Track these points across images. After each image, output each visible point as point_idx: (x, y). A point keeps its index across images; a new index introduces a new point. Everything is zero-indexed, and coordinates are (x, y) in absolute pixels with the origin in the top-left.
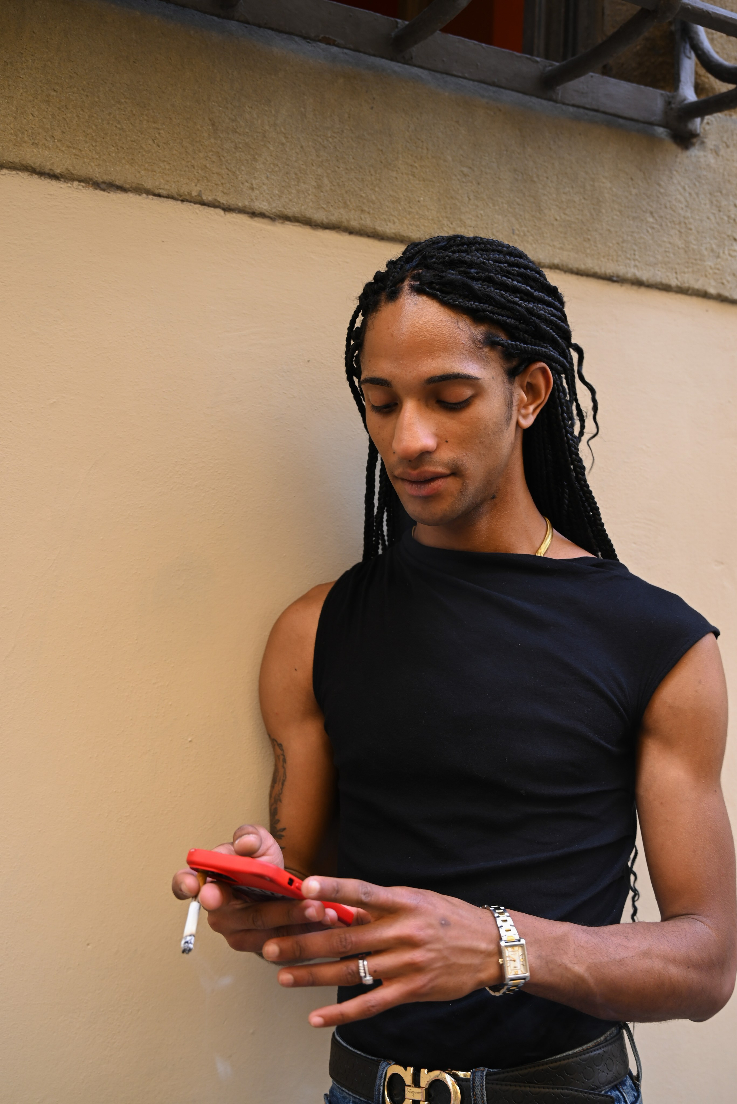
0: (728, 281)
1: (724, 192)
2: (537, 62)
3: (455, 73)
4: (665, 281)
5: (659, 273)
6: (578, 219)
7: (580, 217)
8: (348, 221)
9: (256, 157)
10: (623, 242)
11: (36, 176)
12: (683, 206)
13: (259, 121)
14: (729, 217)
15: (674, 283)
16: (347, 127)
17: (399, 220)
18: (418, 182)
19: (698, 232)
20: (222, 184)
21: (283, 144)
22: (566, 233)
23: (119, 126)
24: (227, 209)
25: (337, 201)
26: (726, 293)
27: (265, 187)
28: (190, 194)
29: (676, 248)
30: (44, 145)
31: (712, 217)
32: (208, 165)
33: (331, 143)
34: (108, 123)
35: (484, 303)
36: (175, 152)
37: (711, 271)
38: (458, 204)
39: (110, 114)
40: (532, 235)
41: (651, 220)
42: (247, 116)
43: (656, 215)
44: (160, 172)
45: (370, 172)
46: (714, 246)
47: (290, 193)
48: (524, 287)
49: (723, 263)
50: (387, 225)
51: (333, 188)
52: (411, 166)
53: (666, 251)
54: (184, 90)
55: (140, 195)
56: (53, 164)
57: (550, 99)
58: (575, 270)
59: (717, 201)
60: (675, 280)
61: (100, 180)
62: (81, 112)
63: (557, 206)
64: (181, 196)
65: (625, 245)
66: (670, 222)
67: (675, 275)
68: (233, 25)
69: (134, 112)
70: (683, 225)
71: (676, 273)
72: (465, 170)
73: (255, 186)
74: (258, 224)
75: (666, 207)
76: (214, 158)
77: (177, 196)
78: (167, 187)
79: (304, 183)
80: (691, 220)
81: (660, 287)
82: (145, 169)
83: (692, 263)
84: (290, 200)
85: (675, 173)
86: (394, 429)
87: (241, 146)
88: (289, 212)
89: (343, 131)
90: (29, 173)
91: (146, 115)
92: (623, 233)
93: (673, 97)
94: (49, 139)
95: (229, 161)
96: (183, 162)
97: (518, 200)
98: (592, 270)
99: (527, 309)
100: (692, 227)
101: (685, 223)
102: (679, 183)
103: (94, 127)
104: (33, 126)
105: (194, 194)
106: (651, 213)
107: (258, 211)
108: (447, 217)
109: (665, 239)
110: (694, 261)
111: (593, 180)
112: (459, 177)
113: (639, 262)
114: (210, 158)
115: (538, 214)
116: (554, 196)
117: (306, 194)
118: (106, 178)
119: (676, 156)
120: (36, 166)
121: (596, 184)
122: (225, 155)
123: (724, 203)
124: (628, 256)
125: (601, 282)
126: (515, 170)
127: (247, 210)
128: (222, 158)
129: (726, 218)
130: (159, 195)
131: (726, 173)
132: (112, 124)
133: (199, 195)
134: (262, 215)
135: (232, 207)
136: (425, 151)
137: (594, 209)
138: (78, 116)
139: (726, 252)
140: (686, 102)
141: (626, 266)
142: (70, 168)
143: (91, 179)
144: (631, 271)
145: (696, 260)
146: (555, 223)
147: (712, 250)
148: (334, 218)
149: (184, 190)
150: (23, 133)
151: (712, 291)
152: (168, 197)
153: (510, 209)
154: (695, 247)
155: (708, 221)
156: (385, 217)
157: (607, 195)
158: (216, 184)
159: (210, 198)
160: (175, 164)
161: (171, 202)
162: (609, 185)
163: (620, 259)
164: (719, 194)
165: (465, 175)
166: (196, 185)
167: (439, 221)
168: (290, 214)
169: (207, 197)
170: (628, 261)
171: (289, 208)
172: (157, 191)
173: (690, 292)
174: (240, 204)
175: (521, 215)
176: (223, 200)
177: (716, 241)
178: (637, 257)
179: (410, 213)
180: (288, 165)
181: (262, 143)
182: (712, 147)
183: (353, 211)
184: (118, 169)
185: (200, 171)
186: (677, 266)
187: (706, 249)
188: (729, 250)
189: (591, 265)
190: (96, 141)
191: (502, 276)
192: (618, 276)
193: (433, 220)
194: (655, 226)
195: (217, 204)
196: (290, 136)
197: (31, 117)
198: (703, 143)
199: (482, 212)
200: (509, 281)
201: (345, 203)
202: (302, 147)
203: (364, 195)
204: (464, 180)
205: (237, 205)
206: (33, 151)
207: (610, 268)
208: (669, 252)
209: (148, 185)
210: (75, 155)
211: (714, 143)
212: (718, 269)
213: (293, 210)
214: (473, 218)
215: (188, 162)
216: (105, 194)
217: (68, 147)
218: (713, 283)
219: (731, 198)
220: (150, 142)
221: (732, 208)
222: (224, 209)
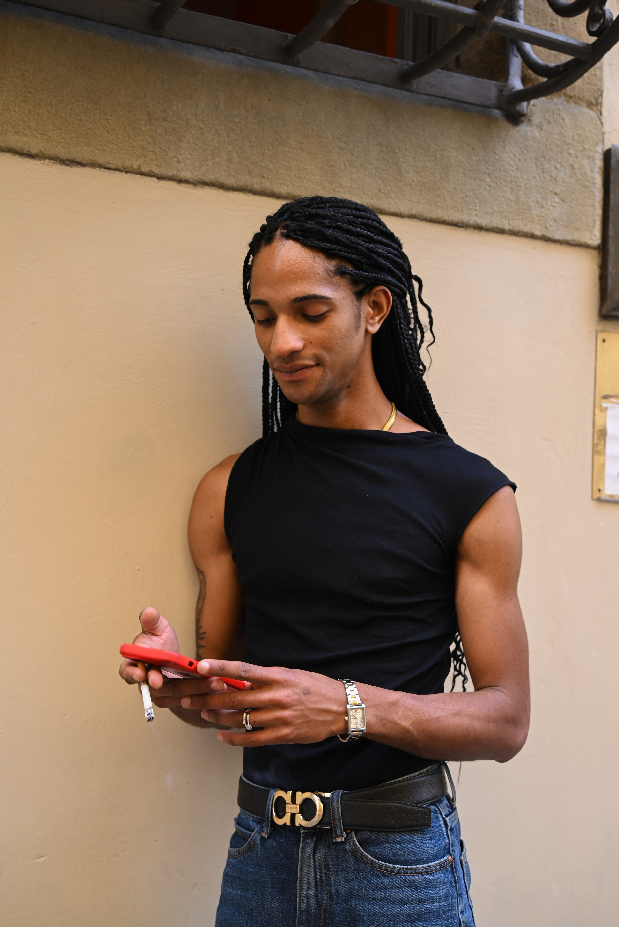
0: (550, 226)
1: (547, 157)
2: (396, 62)
3: (333, 72)
4: (500, 226)
5: (495, 220)
6: (430, 180)
7: (432, 178)
8: (252, 185)
9: (182, 138)
10: (466, 197)
11: (18, 156)
12: (514, 169)
13: (184, 112)
14: (551, 176)
15: (507, 227)
16: (251, 115)
17: (291, 183)
18: (305, 155)
19: (526, 189)
20: (156, 159)
21: (201, 128)
22: (421, 191)
23: (78, 118)
24: (160, 178)
25: (243, 170)
26: (549, 235)
27: (188, 161)
28: (132, 167)
29: (509, 201)
30: (23, 133)
31: (537, 177)
32: (145, 146)
33: (238, 127)
34: (70, 116)
35: (334, 244)
36: (120, 136)
37: (537, 218)
38: (337, 170)
39: (71, 109)
40: (394, 193)
41: (488, 180)
42: (175, 108)
43: (492, 176)
44: (109, 152)
45: (268, 148)
46: (539, 199)
47: (208, 165)
48: (366, 232)
49: (546, 212)
50: (282, 187)
51: (240, 160)
52: (300, 142)
53: (500, 204)
54: (127, 90)
55: (94, 168)
56: (30, 147)
57: (407, 90)
58: (429, 218)
59: (541, 164)
60: (508, 225)
61: (65, 158)
62: (50, 108)
63: (414, 170)
64: (125, 169)
65: (468, 199)
66: (504, 181)
67: (507, 221)
68: (163, 41)
69: (89, 107)
70: (514, 183)
71: (509, 220)
72: (342, 145)
73: (181, 160)
74: (183, 188)
75: (500, 170)
76: (150, 140)
77: (122, 169)
78: (114, 162)
79: (218, 157)
80: (521, 180)
81: (496, 230)
82: (98, 150)
83: (522, 212)
84: (208, 170)
85: (507, 144)
86: (272, 336)
87: (170, 130)
88: (207, 179)
89: (247, 118)
90: (12, 154)
91: (98, 109)
92: (466, 190)
93: (504, 86)
94: (26, 128)
95: (161, 142)
96: (127, 144)
97: (383, 167)
98: (442, 219)
99: (368, 248)
100: (522, 185)
101: (516, 182)
102: (511, 152)
103: (60, 119)
104: (15, 120)
105: (135, 167)
106: (489, 174)
107: (183, 178)
108: (328, 181)
109: (500, 194)
110: (523, 211)
111: (442, 150)
112: (337, 150)
113: (479, 212)
114: (147, 140)
115: (399, 177)
116: (412, 163)
117: (220, 165)
118: (69, 156)
119: (508, 131)
120: (18, 148)
121: (445, 153)
122: (158, 137)
123: (547, 166)
124: (471, 207)
125: (449, 227)
126: (381, 144)
127: (175, 178)
128: (156, 140)
129: (548, 178)
130: (109, 169)
131: (548, 143)
132: (73, 117)
133: (139, 167)
134: (187, 182)
135: (164, 176)
136: (311, 131)
137: (443, 172)
138: (48, 111)
139: (549, 203)
140: (514, 90)
141: (469, 215)
142: (43, 149)
143: (58, 158)
144: (473, 219)
145: (524, 209)
146: (413, 183)
147: (538, 202)
148: (241, 183)
149: (128, 164)
150: (7, 125)
151: (538, 233)
152: (116, 169)
153: (377, 174)
154: (524, 200)
155: (534, 180)
156: (280, 181)
157: (453, 162)
158: (152, 160)
159: (147, 170)
160: (120, 145)
161: (118, 173)
162: (455, 154)
163: (464, 210)
164: (543, 159)
165: (342, 149)
166: (136, 161)
167: (322, 184)
169: (145, 169)
170: (470, 211)
171: (207, 176)
172: (107, 166)
173: (520, 234)
174: (170, 174)
175: (386, 178)
176: (157, 171)
177: (540, 195)
178: (477, 208)
179: (299, 178)
180: (206, 144)
181: (186, 128)
182: (537, 124)
183: (255, 178)
184: (78, 149)
185: (139, 150)
186: (509, 215)
187: (533, 201)
188: (551, 202)
189: (441, 215)
190: (61, 130)
191: (348, 225)
192: (463, 223)
193: (317, 183)
194: (492, 184)
195: (152, 174)
196: (207, 123)
197: (13, 113)
198: (530, 120)
199: (355, 176)
200: (353, 229)
201: (249, 171)
202: (216, 130)
203: (264, 165)
204: (341, 152)
205: (168, 174)
206: (15, 138)
207: (456, 217)
208: (503, 204)
209: (101, 161)
210: (46, 140)
211: (538, 120)
212: (543, 217)
213: (210, 177)
214: (349, 181)
215: (130, 143)
216: (68, 168)
217: (41, 134)
218: (538, 227)
219: (553, 162)
220: (102, 129)
221: (553, 169)
222: (158, 178)
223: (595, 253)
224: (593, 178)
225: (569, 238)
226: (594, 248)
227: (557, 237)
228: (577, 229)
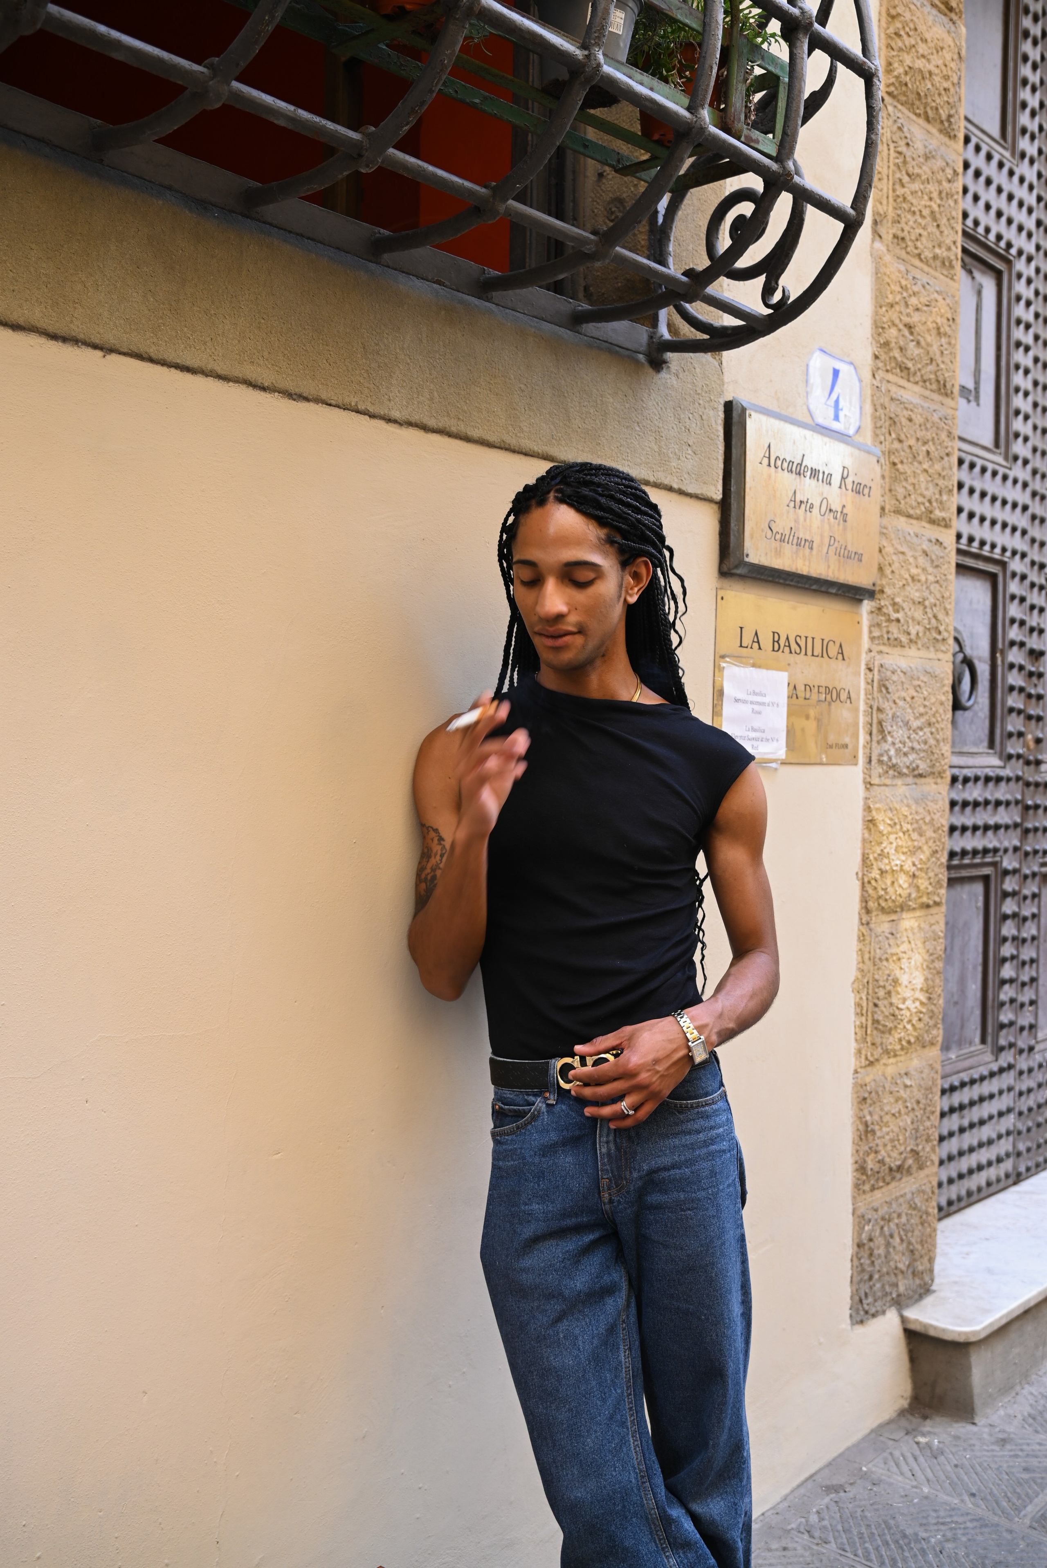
1: (682, 407)
2: (571, 303)
7: (594, 426)
9: (392, 374)
12: (657, 418)
13: (393, 345)
14: (686, 427)
15: (652, 479)
16: (448, 351)
17: (482, 426)
18: (493, 396)
19: (667, 439)
20: (371, 396)
21: (409, 364)
22: (586, 439)
23: (304, 348)
24: (372, 416)
25: (443, 411)
26: (684, 488)
27: (398, 399)
29: (654, 452)
30: (257, 363)
31: (675, 427)
32: (361, 381)
33: (438, 363)
34: (298, 346)
36: (340, 370)
37: (674, 470)
38: (520, 414)
39: (299, 338)
40: (565, 440)
41: (638, 429)
43: (641, 425)
44: (331, 386)
45: (463, 387)
46: (676, 450)
47: (413, 404)
49: (681, 464)
50: (476, 431)
51: (440, 400)
52: (489, 383)
54: (345, 319)
55: (317, 404)
56: (262, 378)
57: (577, 332)
59: (678, 415)
60: (653, 477)
61: (293, 392)
62: (281, 337)
63: (580, 416)
64: (344, 406)
65: (622, 448)
66: (650, 431)
67: (652, 473)
68: (372, 266)
69: (314, 336)
70: (657, 433)
72: (522, 386)
73: (391, 398)
74: (392, 428)
75: (647, 419)
76: (365, 375)
77: (342, 406)
78: (336, 398)
79: (422, 396)
80: (662, 429)
82: (322, 384)
83: (663, 464)
84: (414, 410)
85: (652, 391)
87: (382, 365)
88: (413, 420)
89: (446, 354)
90: (247, 386)
91: (322, 339)
92: (621, 439)
93: (654, 333)
94: (260, 358)
95: (375, 378)
96: (346, 378)
97: (555, 411)
100: (664, 435)
101: (659, 432)
102: (655, 400)
103: (289, 349)
104: (250, 348)
105: (353, 404)
106: (638, 423)
107: (393, 417)
109: (647, 444)
111: (602, 396)
112: (519, 392)
114: (363, 375)
115: (568, 423)
116: (578, 408)
117: (423, 405)
118: (297, 391)
119: (652, 376)
120: (252, 380)
121: (604, 399)
122: (372, 372)
123: (682, 416)
126: (553, 387)
127: (387, 417)
128: (370, 375)
129: (684, 428)
130: (330, 405)
131: (683, 393)
132: (300, 346)
133: (356, 405)
134: (395, 421)
135: (377, 415)
136: (497, 371)
137: (603, 419)
138: (278, 340)
139: (684, 455)
140: (662, 340)
142: (274, 382)
143: (287, 391)
145: (665, 461)
146: (579, 430)
147: (675, 454)
149: (347, 400)
150: (244, 354)
151: (675, 486)
152: (335, 406)
153: (550, 418)
155: (673, 430)
156: (474, 424)
157: (610, 409)
158: (367, 396)
160: (341, 379)
161: (337, 409)
162: (611, 400)
163: (619, 459)
164: (679, 409)
165: (523, 391)
166: (354, 397)
167: (509, 428)
168: (413, 421)
169: (361, 407)
170: (625, 462)
171: (413, 417)
172: (329, 402)
173: (661, 486)
174: (382, 413)
175: (559, 424)
176: (371, 409)
177: (678, 447)
178: (630, 458)
179: (490, 421)
180: (412, 381)
181: (395, 363)
182: (675, 373)
184: (305, 383)
185: (356, 386)
186: (654, 466)
187: (672, 453)
188: (686, 453)
190: (290, 360)
193: (504, 427)
194: (640, 433)
195: (367, 412)
196: (412, 358)
197: (249, 340)
198: (669, 367)
199: (534, 421)
201: (448, 412)
202: (420, 367)
203: (460, 406)
204: (522, 394)
205: (380, 413)
206: (250, 368)
209: (324, 396)
210: (277, 371)
211: (676, 371)
212: (679, 469)
213: (415, 418)
214: (529, 426)
215: (349, 378)
216: (295, 402)
217: (273, 365)
218: (676, 480)
219: (687, 413)
220: (325, 361)
221: (687, 420)
222: (370, 416)
223: (715, 507)
224: (717, 431)
225: (699, 492)
226: (716, 503)
227: (690, 490)
228: (705, 483)
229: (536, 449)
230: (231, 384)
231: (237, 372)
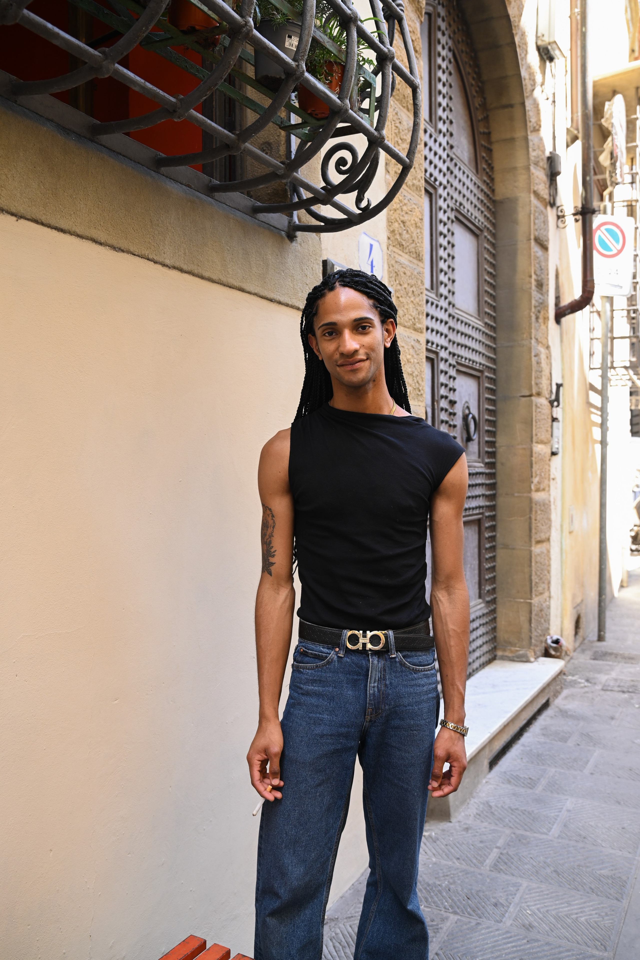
1: (303, 263)
2: (252, 201)
3: (227, 204)
4: (287, 302)
5: (286, 298)
6: (261, 272)
8: (195, 270)
9: (165, 238)
10: (275, 283)
11: (95, 243)
13: (165, 221)
14: (305, 274)
15: (290, 303)
18: (214, 253)
19: (297, 281)
22: (259, 279)
23: (121, 221)
24: (156, 262)
25: (190, 260)
27: (168, 252)
29: (291, 287)
30: (98, 228)
31: (300, 274)
32: (150, 240)
33: (188, 233)
34: (118, 219)
36: (140, 234)
37: (300, 298)
38: (227, 264)
39: (119, 215)
40: (249, 279)
41: (283, 274)
42: (162, 218)
44: (135, 243)
45: (200, 247)
46: (301, 287)
47: (176, 255)
50: (207, 273)
51: (189, 254)
52: (212, 245)
54: (141, 204)
55: (128, 254)
56: (100, 238)
57: (255, 218)
58: (262, 296)
59: (301, 267)
61: (116, 246)
63: (256, 266)
65: (275, 285)
66: (289, 276)
69: (126, 214)
71: (291, 299)
72: (228, 248)
73: (165, 251)
74: (165, 270)
75: (287, 269)
76: (152, 238)
78: (138, 251)
79: (180, 251)
82: (130, 241)
84: (176, 259)
85: (288, 250)
87: (160, 233)
89: (191, 227)
90: (92, 241)
91: (129, 215)
92: (275, 280)
93: (291, 220)
94: (99, 225)
95: (157, 240)
96: (143, 239)
97: (244, 263)
98: (267, 296)
100: (295, 278)
102: (290, 258)
103: (113, 221)
105: (146, 255)
106: (283, 271)
107: (166, 264)
109: (287, 283)
110: (295, 293)
112: (226, 251)
113: (280, 293)
115: (250, 270)
116: (255, 261)
117: (181, 256)
118: (118, 246)
119: (289, 246)
120: (95, 238)
121: (266, 257)
122: (156, 237)
123: (303, 268)
124: (277, 290)
125: (268, 301)
127: (163, 263)
128: (154, 238)
130: (135, 255)
131: (303, 255)
133: (148, 256)
134: (167, 266)
135: (158, 262)
137: (267, 268)
138: (108, 215)
140: (296, 224)
141: (277, 295)
142: (107, 240)
143: (113, 246)
144: (278, 297)
147: (301, 289)
149: (143, 252)
150: (91, 222)
152: (138, 256)
153: (242, 267)
154: (296, 287)
155: (299, 276)
157: (270, 262)
158: (153, 250)
160: (140, 240)
161: (138, 257)
162: (271, 258)
163: (275, 291)
165: (229, 251)
167: (221, 271)
168: (176, 266)
169: (151, 257)
170: (277, 293)
172: (134, 253)
173: (294, 307)
174: (161, 261)
175: (245, 270)
176: (155, 258)
177: (301, 285)
178: (280, 291)
179: (212, 267)
180: (175, 242)
181: (167, 232)
182: (299, 242)
183: (196, 266)
184: (122, 241)
185: (147, 243)
186: (291, 296)
187: (299, 288)
189: (266, 294)
190: (115, 228)
192: (274, 299)
194: (284, 277)
198: (297, 240)
199: (234, 268)
201: (193, 261)
202: (179, 234)
203: (199, 259)
204: (228, 253)
206: (95, 231)
207: (272, 296)
210: (107, 233)
211: (300, 240)
213: (177, 264)
219: (305, 266)
220: (132, 229)
221: (306, 270)
222: (154, 262)
229: (235, 284)
230: (84, 240)
231: (87, 233)
